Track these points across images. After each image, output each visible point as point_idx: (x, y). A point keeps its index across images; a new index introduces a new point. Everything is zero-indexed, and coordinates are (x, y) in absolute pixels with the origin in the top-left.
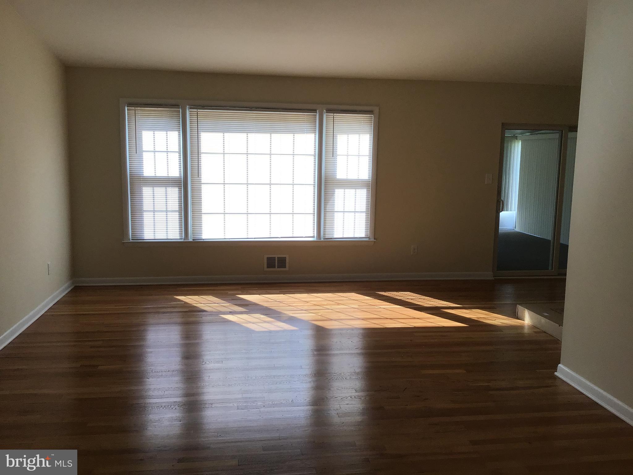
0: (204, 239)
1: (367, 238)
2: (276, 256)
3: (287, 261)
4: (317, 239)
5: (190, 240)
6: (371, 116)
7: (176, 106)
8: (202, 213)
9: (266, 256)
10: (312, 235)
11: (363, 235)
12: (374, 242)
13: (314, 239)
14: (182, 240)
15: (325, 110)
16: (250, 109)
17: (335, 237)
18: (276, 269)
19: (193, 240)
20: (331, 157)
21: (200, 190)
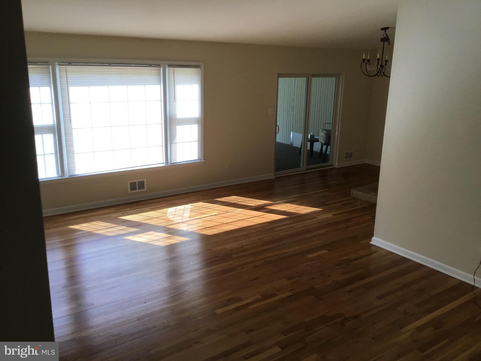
0: (78, 175)
1: (199, 160)
2: (137, 181)
3: (145, 183)
4: (165, 165)
5: (67, 176)
6: (198, 70)
7: (46, 63)
8: (75, 154)
9: (129, 182)
10: (162, 162)
11: (196, 158)
12: (204, 162)
13: (164, 165)
14: (60, 178)
15: (167, 65)
16: (110, 64)
17: (178, 161)
18: (138, 191)
19: (70, 176)
20: (173, 102)
21: (71, 134)
